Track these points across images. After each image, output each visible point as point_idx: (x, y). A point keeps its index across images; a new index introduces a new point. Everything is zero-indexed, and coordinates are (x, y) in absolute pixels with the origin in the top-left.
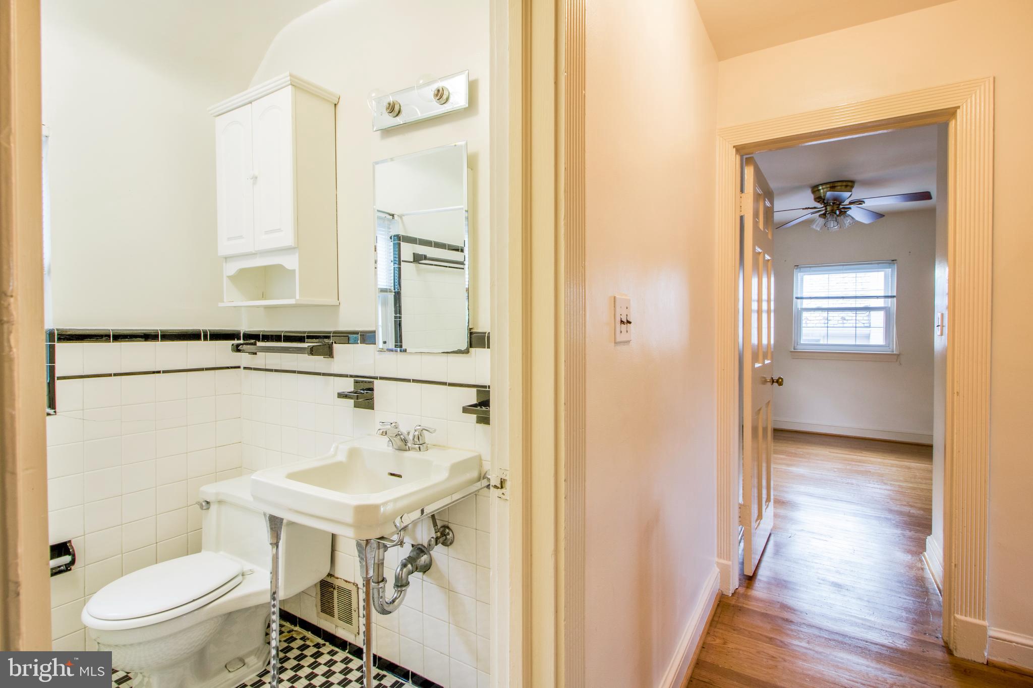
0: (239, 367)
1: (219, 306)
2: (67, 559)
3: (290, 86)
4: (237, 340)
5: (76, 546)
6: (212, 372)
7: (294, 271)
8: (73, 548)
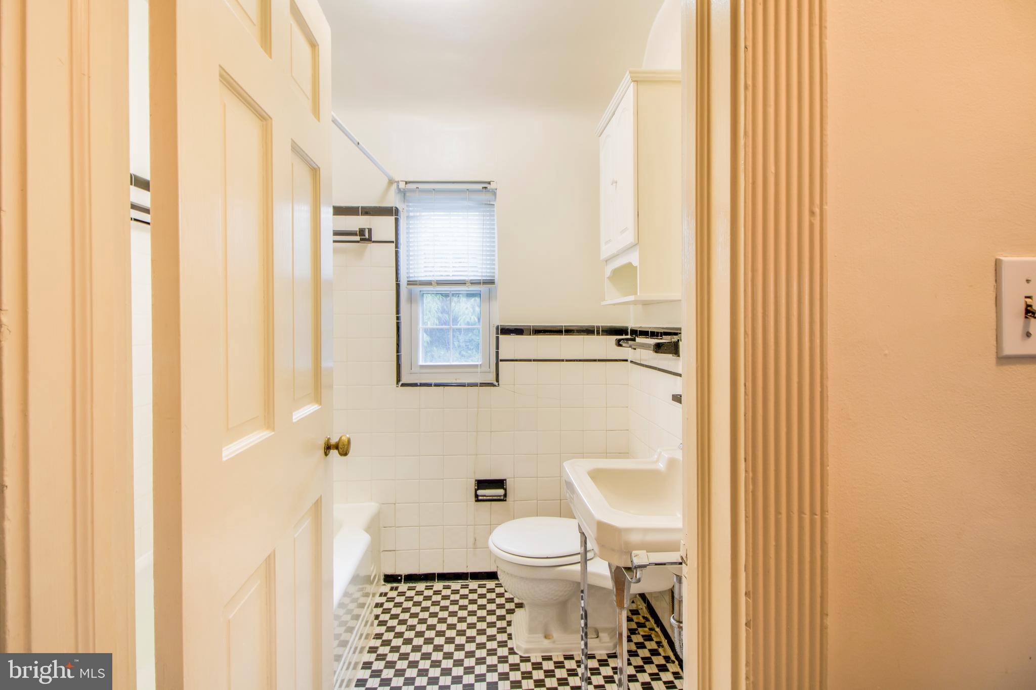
0: (626, 360)
1: (602, 304)
2: (501, 492)
3: (632, 83)
4: (625, 335)
5: (509, 484)
6: (604, 363)
7: (637, 267)
8: (506, 485)
